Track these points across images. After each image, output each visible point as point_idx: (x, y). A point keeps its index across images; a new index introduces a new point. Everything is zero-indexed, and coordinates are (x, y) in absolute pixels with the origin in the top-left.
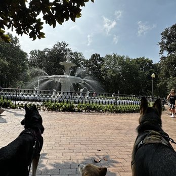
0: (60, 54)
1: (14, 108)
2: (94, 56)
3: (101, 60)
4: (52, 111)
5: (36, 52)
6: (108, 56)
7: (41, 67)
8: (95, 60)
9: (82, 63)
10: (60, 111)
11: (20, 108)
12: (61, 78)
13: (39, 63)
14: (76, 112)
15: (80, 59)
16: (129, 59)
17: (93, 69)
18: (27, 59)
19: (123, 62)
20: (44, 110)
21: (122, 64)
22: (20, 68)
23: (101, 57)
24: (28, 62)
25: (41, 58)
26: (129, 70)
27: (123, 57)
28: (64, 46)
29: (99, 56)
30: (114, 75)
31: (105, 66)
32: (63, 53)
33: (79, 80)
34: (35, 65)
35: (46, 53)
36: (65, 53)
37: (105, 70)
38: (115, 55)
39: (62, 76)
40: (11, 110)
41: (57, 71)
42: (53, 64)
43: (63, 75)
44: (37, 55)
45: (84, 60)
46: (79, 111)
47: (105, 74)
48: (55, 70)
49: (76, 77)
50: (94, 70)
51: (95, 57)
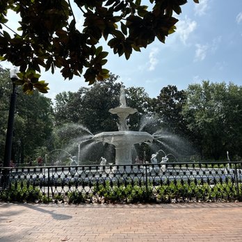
0: (106, 95)
1: (46, 202)
2: (165, 90)
3: (181, 95)
4: (114, 204)
5: (65, 95)
6: (192, 88)
7: (75, 120)
8: (168, 98)
9: (145, 106)
10: (127, 203)
11: (56, 202)
12: (115, 136)
13: (72, 112)
14: (158, 203)
15: (141, 99)
16: (236, 88)
17: (167, 114)
18: (52, 109)
19: (224, 94)
20: (99, 202)
21: (223, 99)
22: (41, 125)
23: (179, 90)
24: (53, 114)
25: (76, 105)
26: (239, 108)
27: (223, 85)
28: (111, 80)
29: (175, 88)
30: (209, 120)
31: (189, 106)
32: (110, 92)
33: (147, 137)
34: (65, 118)
35: (83, 95)
36: (113, 92)
37: (191, 113)
38: (206, 85)
39: (115, 133)
40: (43, 206)
41: (103, 124)
42: (95, 113)
43: (118, 130)
44: (67, 100)
45: (148, 99)
46: (164, 201)
47: (191, 121)
48: (100, 122)
49: (140, 133)
50: (169, 115)
51: (168, 92)
